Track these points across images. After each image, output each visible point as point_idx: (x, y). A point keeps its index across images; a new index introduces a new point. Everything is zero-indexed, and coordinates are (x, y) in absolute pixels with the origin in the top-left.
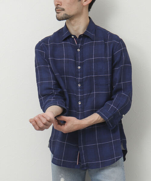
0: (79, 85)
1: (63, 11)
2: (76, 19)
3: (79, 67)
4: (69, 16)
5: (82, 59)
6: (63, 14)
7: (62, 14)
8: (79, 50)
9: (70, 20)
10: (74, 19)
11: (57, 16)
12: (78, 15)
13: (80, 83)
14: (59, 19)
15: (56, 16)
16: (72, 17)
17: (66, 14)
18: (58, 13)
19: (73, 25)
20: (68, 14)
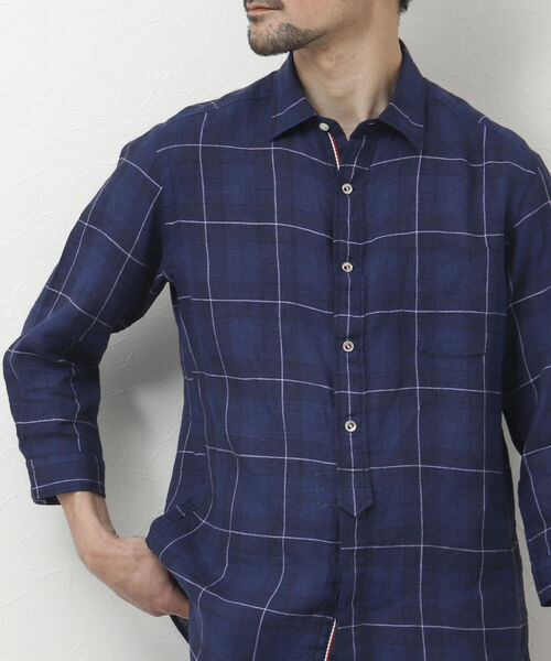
0: (348, 346)
1: (276, 13)
2: (340, 49)
3: (348, 267)
4: (305, 34)
5: (361, 232)
6: (276, 27)
7: (273, 25)
8: (348, 189)
9: (314, 53)
10: (332, 48)
11: (253, 36)
12: (345, 28)
13: (351, 338)
14: (261, 49)
15: (249, 36)
16: (319, 37)
17: (289, 26)
18: (253, 20)
19: (328, 75)
20: (302, 27)
